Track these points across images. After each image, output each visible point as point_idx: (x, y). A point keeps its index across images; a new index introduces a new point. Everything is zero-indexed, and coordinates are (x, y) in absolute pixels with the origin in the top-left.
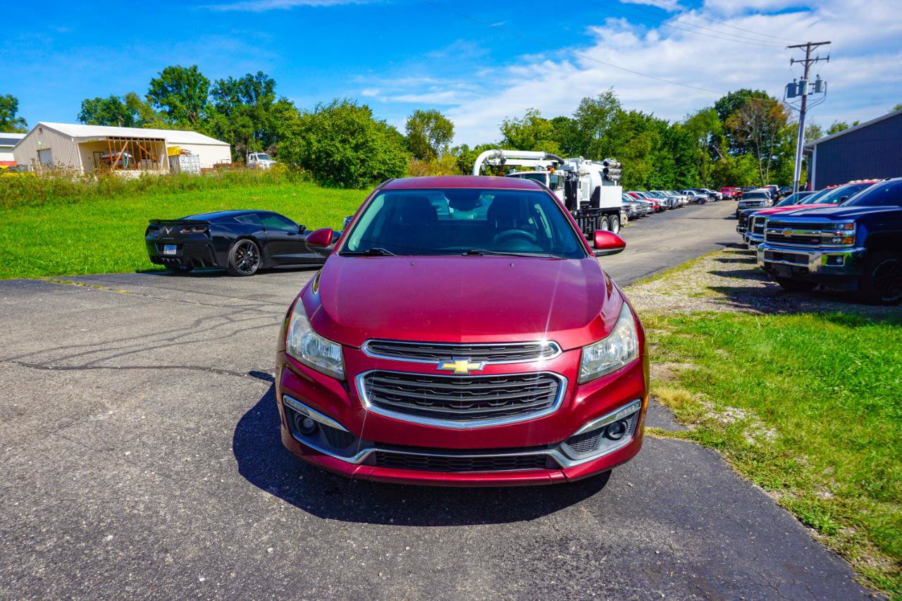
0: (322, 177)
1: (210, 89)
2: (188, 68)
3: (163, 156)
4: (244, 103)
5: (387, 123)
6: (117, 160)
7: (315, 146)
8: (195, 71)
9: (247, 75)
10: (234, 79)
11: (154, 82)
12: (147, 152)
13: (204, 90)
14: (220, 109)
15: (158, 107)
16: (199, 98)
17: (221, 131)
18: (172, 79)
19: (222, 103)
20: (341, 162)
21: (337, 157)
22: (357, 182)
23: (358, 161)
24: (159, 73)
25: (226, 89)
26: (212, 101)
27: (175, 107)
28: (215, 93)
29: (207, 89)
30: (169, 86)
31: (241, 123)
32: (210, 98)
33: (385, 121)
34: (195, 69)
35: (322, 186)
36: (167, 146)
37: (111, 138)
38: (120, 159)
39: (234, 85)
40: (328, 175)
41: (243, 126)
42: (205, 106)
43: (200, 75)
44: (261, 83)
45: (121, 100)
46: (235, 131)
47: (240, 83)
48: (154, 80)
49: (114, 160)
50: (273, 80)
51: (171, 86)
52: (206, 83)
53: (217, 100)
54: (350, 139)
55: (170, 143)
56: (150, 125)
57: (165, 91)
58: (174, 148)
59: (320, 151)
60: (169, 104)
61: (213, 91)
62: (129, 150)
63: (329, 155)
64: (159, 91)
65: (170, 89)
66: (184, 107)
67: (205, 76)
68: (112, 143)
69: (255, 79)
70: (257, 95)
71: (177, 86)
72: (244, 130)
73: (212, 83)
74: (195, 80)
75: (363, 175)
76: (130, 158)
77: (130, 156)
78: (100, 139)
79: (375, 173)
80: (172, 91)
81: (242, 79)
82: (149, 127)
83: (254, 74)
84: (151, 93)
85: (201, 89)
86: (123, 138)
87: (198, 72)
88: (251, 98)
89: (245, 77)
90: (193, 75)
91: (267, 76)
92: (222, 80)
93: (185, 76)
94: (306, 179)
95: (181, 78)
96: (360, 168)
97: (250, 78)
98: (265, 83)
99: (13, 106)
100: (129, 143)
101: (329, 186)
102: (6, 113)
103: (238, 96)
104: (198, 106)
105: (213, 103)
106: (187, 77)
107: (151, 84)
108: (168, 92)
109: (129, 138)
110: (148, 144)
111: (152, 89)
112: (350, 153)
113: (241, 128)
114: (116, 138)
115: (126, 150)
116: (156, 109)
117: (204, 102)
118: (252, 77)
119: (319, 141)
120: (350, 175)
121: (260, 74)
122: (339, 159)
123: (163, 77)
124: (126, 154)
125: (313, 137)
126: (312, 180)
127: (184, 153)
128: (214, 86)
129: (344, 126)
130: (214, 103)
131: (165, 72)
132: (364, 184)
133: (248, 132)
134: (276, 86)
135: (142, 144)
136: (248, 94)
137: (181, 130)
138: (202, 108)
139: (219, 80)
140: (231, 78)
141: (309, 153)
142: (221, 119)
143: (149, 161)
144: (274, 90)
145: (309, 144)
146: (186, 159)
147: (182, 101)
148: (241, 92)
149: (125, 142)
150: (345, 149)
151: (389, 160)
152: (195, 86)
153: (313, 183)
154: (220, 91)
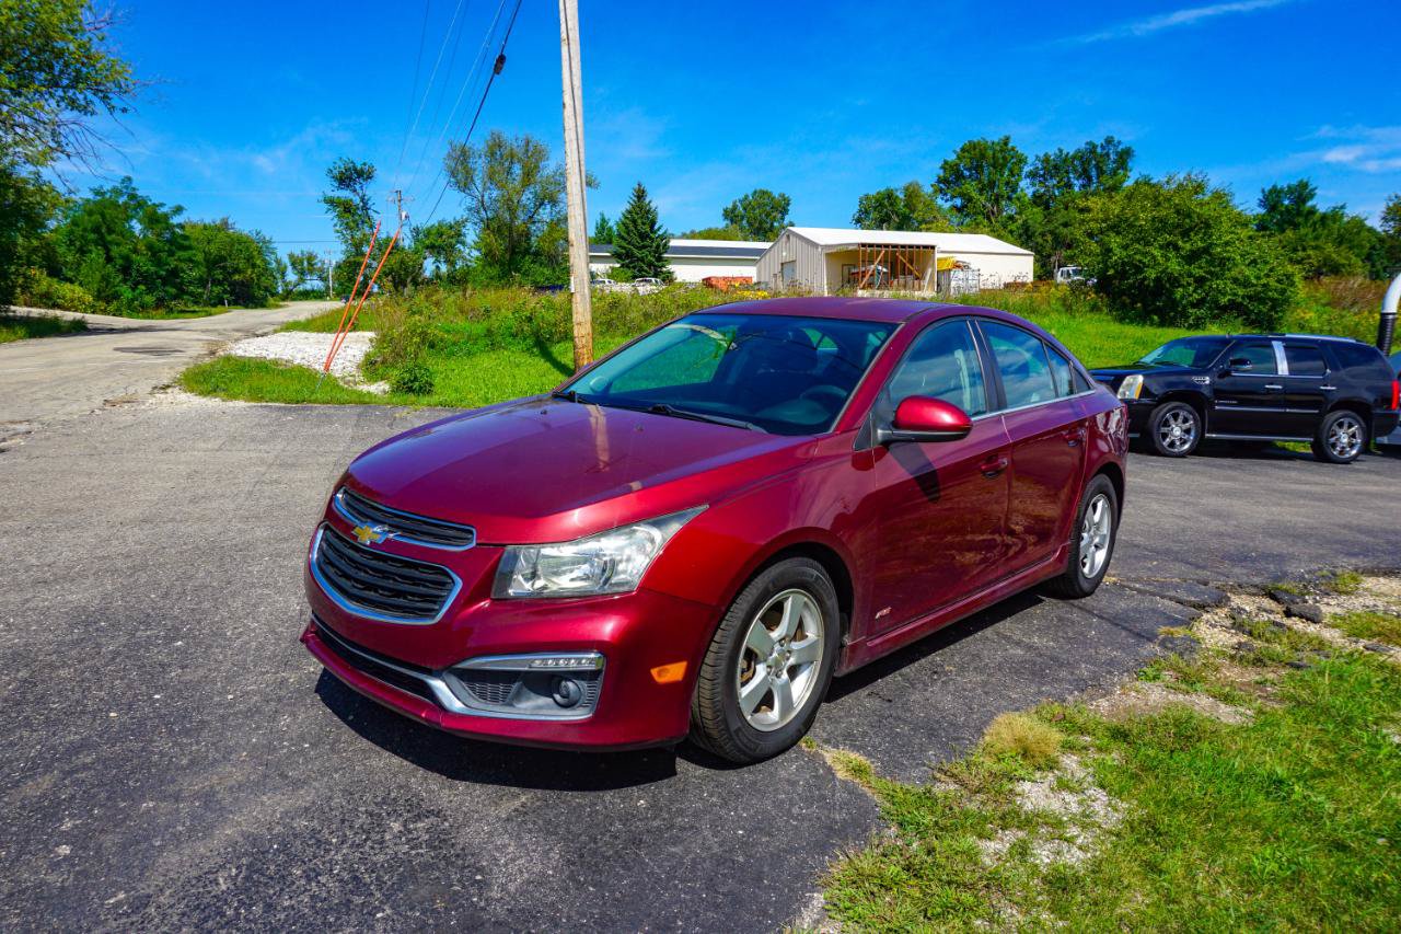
0: (1124, 305)
1: (1027, 169)
2: (996, 141)
3: (930, 271)
4: (1076, 189)
5: (1346, 211)
6: (867, 276)
7: (1118, 254)
8: (1006, 144)
9: (1087, 143)
10: (1065, 152)
11: (945, 166)
12: (908, 265)
13: (1016, 171)
14: (1038, 199)
15: (946, 201)
16: (1007, 183)
17: (1030, 233)
18: (971, 158)
19: (1042, 190)
20: (1158, 280)
21: (1152, 274)
22: (1185, 315)
23: (1191, 280)
24: (955, 152)
25: (1053, 168)
26: (1027, 188)
27: (970, 200)
28: (1033, 175)
29: (1021, 169)
30: (966, 169)
31: (1061, 221)
32: (1024, 183)
33: (1343, 207)
34: (1006, 141)
35: (1121, 320)
36: (938, 256)
37: (864, 245)
38: (871, 275)
39: (1065, 161)
40: (1134, 303)
41: (1066, 225)
42: (1014, 196)
43: (1013, 149)
44: (1108, 155)
45: (898, 194)
46: (1051, 232)
47: (1074, 158)
48: (946, 162)
49: (863, 276)
50: (1130, 148)
51: (969, 169)
52: (1022, 161)
53: (1033, 185)
54: (1180, 243)
55: (942, 252)
56: (929, 226)
57: (959, 176)
58: (945, 259)
59: (1124, 264)
60: (962, 195)
61: (1031, 172)
62: (884, 262)
63: (1139, 269)
64: (951, 178)
65: (967, 173)
66: (982, 199)
67: (1020, 150)
68: (864, 252)
69: (1099, 150)
70: (1101, 172)
71: (977, 168)
72: (1066, 231)
73: (1030, 161)
74: (1004, 158)
75: (1198, 304)
76: (884, 273)
77: (885, 270)
78: (851, 248)
79: (1224, 300)
80: (970, 176)
81: (1079, 151)
82: (928, 230)
83: (1099, 141)
84: (940, 181)
85: (1011, 171)
86: (879, 246)
87: (1010, 145)
88: (1089, 179)
89: (1083, 146)
90: (1001, 151)
91: (1119, 143)
92: (1046, 155)
93: (990, 153)
94: (1094, 308)
95: (983, 156)
96: (1194, 291)
97: (1092, 148)
98: (1117, 153)
99: (784, 208)
100: (886, 252)
101: (1132, 322)
102: (774, 217)
103: (1069, 178)
104: (1002, 196)
105: (1027, 191)
106: (994, 154)
107: (942, 168)
108: (964, 178)
109: (886, 246)
110: (911, 254)
111: (942, 175)
112: (1174, 266)
113: (1061, 228)
114: (871, 245)
115: (880, 261)
116: (944, 204)
117: (1014, 191)
118: (1095, 147)
119: (1125, 247)
120: (1174, 304)
121: (1109, 141)
122: (1153, 276)
123: (958, 158)
124: (880, 268)
125: (1115, 241)
126: (1105, 310)
127: (959, 267)
128: (1033, 164)
129: (1173, 219)
130: (1030, 192)
131: (963, 150)
132: (1198, 318)
133: (1072, 234)
134: (1134, 159)
135: (903, 254)
136: (1085, 175)
137: (971, 233)
138: (1010, 198)
139: (1041, 155)
140: (1061, 151)
141: (1106, 264)
142: (1035, 215)
143: (910, 279)
144: (1130, 164)
145: (1108, 251)
146: (960, 274)
147: (981, 191)
148: (1076, 171)
149: (880, 252)
150: (1168, 259)
151: (1258, 278)
152: (1003, 166)
153: (1107, 314)
154: (1042, 172)
